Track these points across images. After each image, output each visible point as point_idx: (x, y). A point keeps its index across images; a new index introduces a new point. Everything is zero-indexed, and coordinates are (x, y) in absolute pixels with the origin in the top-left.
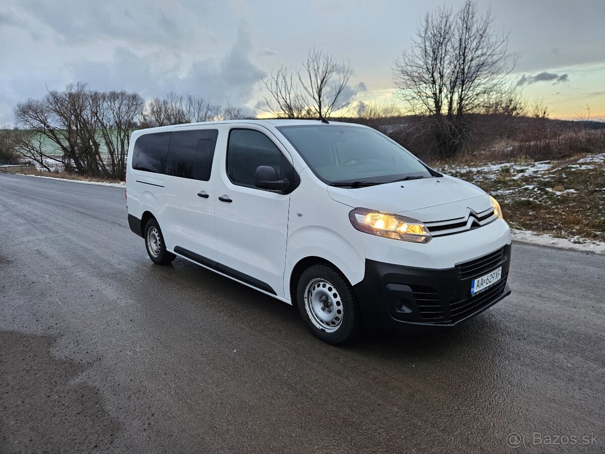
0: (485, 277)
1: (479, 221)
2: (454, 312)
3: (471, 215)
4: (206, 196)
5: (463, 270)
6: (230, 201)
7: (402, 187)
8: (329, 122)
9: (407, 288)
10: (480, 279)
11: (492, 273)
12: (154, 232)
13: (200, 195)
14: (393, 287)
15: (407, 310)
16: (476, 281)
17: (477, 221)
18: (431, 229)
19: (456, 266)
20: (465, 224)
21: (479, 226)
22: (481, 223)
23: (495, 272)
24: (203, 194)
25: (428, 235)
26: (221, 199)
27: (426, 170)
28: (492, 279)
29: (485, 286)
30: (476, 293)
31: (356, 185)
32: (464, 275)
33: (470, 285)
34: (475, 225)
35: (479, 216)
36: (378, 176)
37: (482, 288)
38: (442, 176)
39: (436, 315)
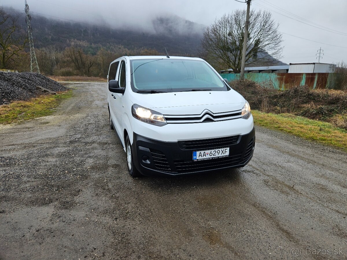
0: (209, 151)
2: (179, 168)
3: (207, 113)
5: (186, 145)
6: (115, 98)
8: (169, 57)
9: (148, 150)
11: (216, 150)
15: (148, 162)
16: (198, 152)
17: (211, 118)
18: (167, 119)
20: (199, 118)
22: (215, 120)
23: (219, 149)
25: (165, 122)
28: (217, 154)
29: (208, 157)
30: (198, 160)
32: (187, 148)
34: (208, 120)
35: (215, 115)
37: (205, 157)
39: (167, 168)
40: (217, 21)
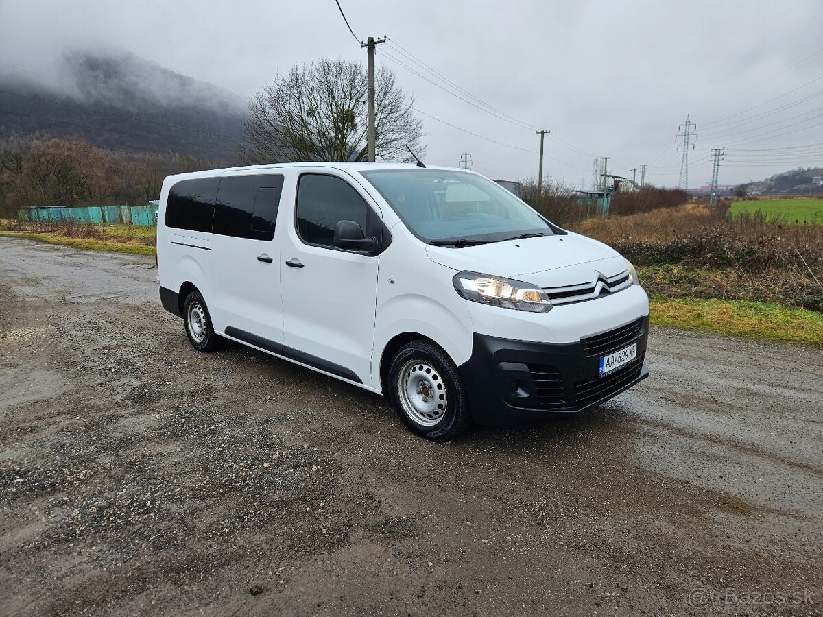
0: (616, 355)
1: (610, 287)
2: (578, 397)
3: (600, 279)
4: (269, 261)
5: (590, 345)
6: (301, 266)
7: (517, 246)
9: (523, 367)
10: (610, 356)
11: (625, 350)
12: (198, 310)
13: (260, 259)
14: (505, 365)
15: (523, 394)
16: (606, 359)
17: (607, 287)
18: (552, 296)
19: (581, 340)
20: (592, 290)
21: (609, 293)
22: (612, 289)
23: (628, 348)
24: (265, 257)
25: (548, 303)
26: (289, 264)
27: (547, 226)
28: (625, 357)
29: (616, 365)
30: (605, 373)
31: (461, 244)
32: (590, 352)
33: (599, 364)
34: (604, 292)
35: (610, 281)
36: (487, 232)
37: (613, 367)
38: (566, 234)
39: (558, 400)
40: (281, 82)
